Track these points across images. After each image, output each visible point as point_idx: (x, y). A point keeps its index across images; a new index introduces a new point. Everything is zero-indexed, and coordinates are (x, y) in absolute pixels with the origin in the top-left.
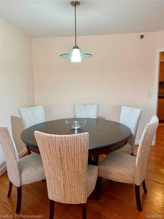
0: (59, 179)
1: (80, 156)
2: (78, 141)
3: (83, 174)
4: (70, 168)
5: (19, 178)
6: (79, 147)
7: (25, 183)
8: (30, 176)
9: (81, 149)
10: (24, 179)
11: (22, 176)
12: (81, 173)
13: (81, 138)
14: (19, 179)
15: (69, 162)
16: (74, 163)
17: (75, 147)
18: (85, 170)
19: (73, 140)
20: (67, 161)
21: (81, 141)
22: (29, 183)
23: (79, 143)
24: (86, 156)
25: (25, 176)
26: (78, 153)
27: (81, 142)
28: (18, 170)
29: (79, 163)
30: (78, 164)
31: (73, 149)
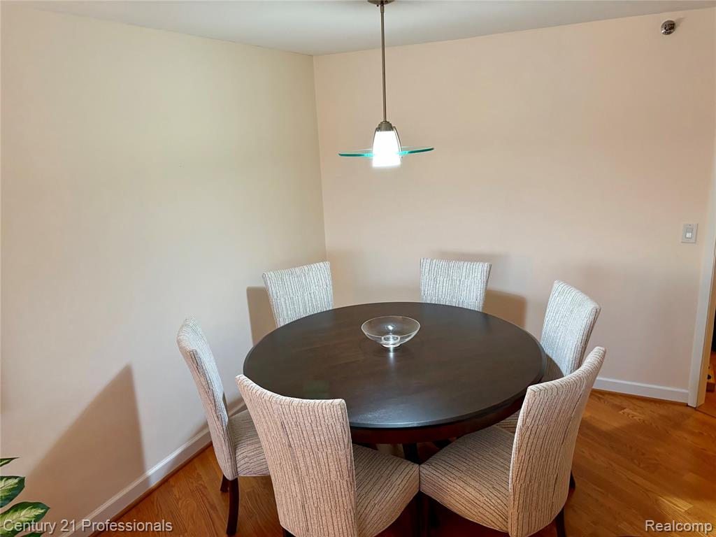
0: (293, 489)
1: (330, 451)
2: (317, 417)
3: (342, 490)
4: (311, 471)
5: (229, 460)
6: (324, 430)
7: (245, 472)
8: (255, 459)
9: (329, 436)
10: (241, 463)
11: (238, 458)
12: (339, 488)
13: (324, 412)
14: (230, 464)
15: (308, 459)
16: (319, 464)
17: (315, 429)
18: (345, 483)
19: (308, 413)
20: (304, 456)
21: (326, 418)
22: (254, 475)
23: (322, 422)
24: (344, 452)
25: (244, 458)
26: (323, 443)
27: (327, 421)
28: (227, 444)
29: (330, 465)
30: (327, 465)
31: (310, 433)
